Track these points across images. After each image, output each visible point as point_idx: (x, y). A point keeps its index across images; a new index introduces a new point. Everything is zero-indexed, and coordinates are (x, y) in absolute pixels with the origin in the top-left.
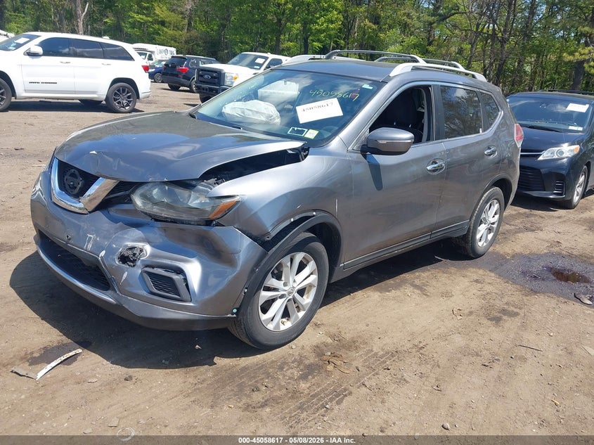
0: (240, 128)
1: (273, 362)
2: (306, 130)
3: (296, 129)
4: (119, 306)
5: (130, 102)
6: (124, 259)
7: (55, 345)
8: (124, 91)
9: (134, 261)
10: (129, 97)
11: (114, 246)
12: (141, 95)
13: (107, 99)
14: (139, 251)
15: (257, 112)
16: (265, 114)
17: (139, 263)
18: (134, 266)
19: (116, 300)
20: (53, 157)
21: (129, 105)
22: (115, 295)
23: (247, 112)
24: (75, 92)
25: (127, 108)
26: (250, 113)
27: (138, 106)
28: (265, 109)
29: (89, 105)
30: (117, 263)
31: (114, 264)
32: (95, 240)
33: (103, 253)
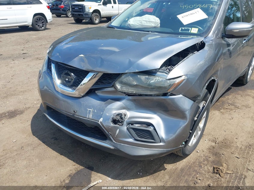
0: (149, 32)
1: (194, 163)
2: (190, 29)
3: (183, 28)
4: (117, 150)
5: (43, 25)
6: (115, 121)
7: (74, 172)
8: (40, 20)
9: (122, 122)
10: (43, 22)
11: (107, 114)
12: (48, 21)
13: (32, 25)
14: (124, 115)
15: (149, 22)
16: (153, 22)
17: (125, 123)
18: (122, 125)
19: (114, 146)
20: (50, 62)
21: (43, 27)
22: (112, 143)
23: (143, 22)
24: (17, 23)
25: (43, 28)
26: (145, 22)
27: (48, 26)
28: (154, 19)
29: (24, 28)
30: (112, 124)
31: (110, 125)
32: (94, 112)
33: (101, 120)
